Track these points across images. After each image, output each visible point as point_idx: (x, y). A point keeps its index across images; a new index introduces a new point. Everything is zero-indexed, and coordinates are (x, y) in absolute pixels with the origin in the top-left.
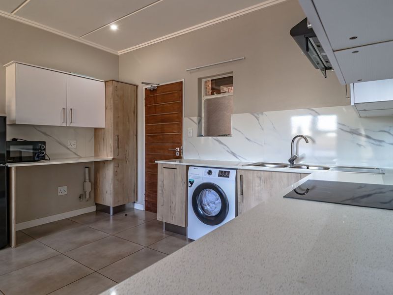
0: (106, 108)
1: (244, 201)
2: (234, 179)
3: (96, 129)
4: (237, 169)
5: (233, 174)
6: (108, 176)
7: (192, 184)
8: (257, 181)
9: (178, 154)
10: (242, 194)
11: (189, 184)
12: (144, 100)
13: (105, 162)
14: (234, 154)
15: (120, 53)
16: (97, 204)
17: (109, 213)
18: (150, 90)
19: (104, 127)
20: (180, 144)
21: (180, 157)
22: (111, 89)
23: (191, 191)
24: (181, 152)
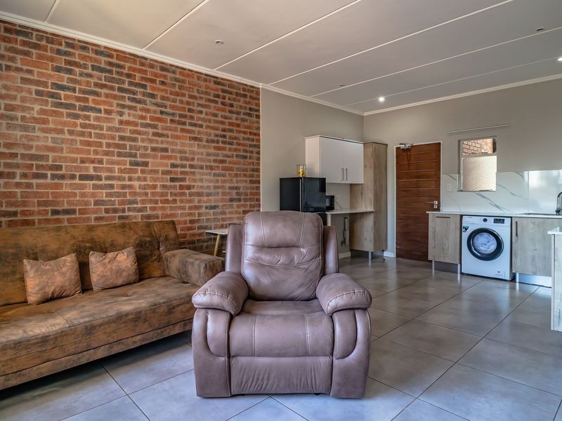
0: (365, 166)
1: (519, 241)
2: (509, 225)
3: (351, 185)
4: (511, 217)
5: (507, 221)
6: (368, 225)
7: (466, 229)
8: (531, 226)
9: (436, 207)
10: (517, 235)
11: (463, 230)
12: (395, 159)
13: (362, 214)
14: (498, 207)
15: (366, 114)
16: (352, 250)
17: (368, 258)
18: (403, 150)
19: (362, 182)
20: (438, 198)
21: (438, 209)
22: (370, 150)
23: (465, 235)
24: (439, 205)
